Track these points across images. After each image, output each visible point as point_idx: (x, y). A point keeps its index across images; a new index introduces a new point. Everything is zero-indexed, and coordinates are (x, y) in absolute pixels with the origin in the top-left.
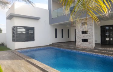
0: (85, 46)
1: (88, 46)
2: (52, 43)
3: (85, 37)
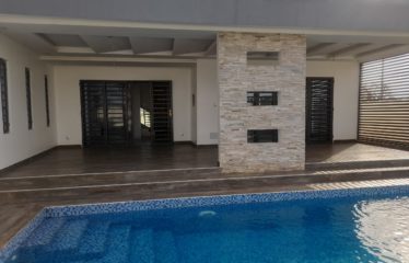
0: (270, 159)
1: (283, 159)
3: (270, 121)
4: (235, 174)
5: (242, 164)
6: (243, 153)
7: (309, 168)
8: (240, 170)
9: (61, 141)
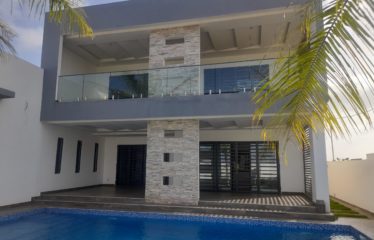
0: (175, 196)
1: (183, 197)
2: (42, 193)
4: (153, 203)
5: (157, 198)
6: (158, 191)
7: (200, 204)
8: (156, 201)
9: (105, 182)
